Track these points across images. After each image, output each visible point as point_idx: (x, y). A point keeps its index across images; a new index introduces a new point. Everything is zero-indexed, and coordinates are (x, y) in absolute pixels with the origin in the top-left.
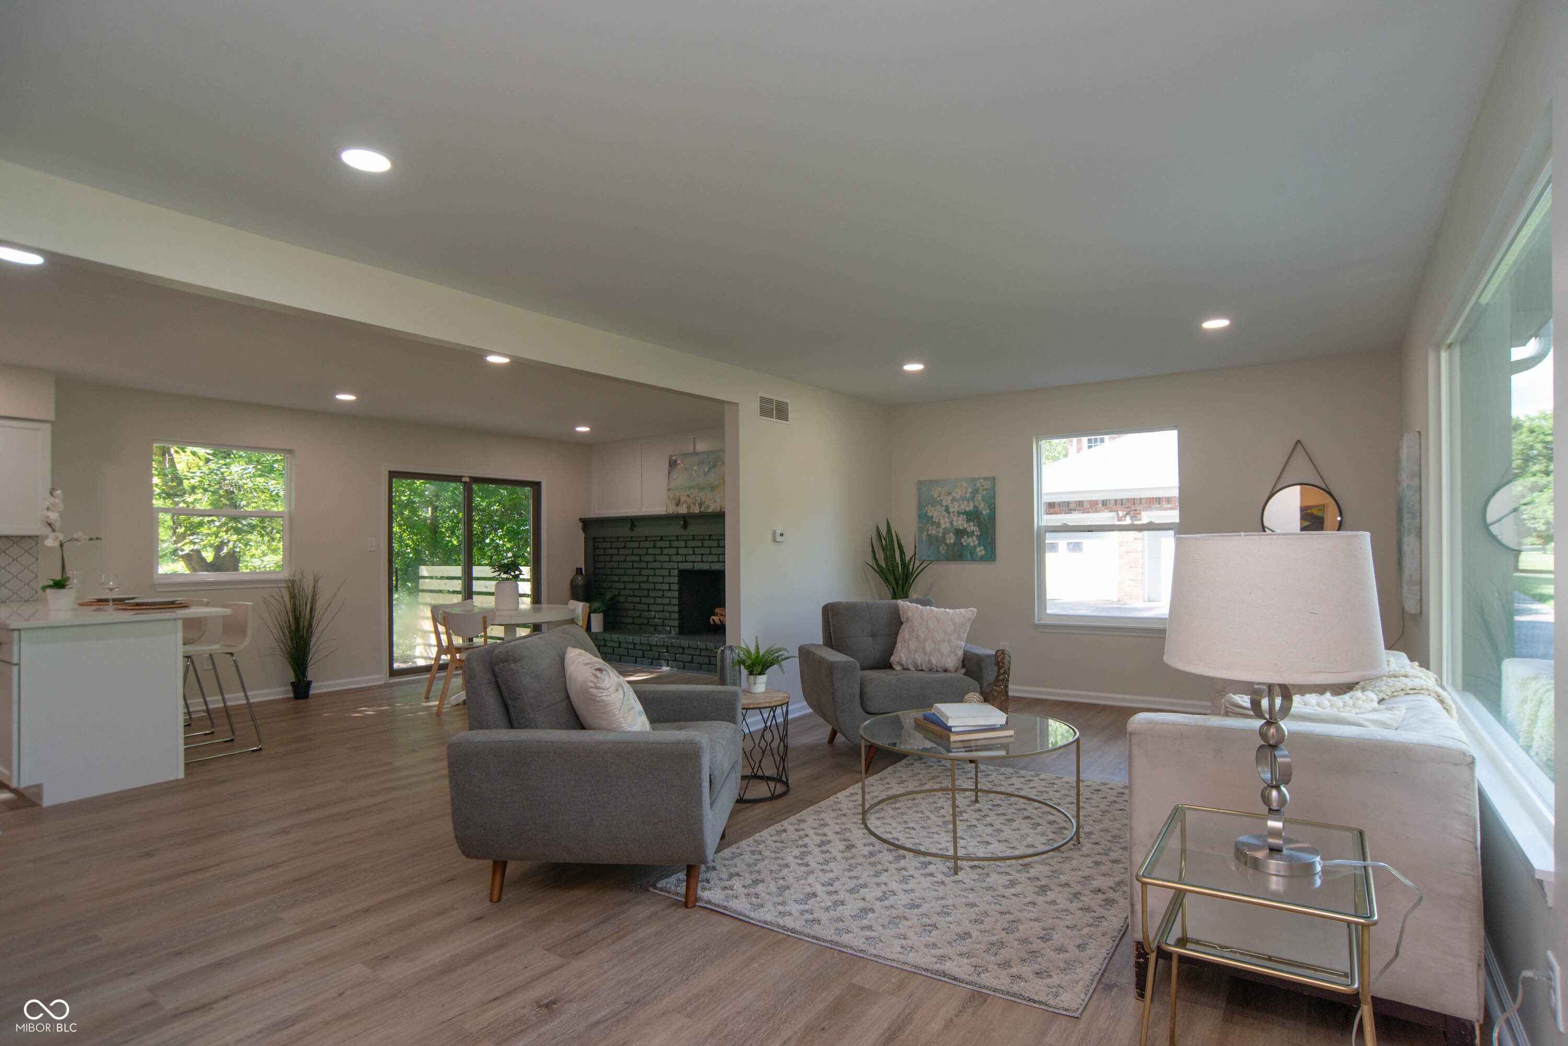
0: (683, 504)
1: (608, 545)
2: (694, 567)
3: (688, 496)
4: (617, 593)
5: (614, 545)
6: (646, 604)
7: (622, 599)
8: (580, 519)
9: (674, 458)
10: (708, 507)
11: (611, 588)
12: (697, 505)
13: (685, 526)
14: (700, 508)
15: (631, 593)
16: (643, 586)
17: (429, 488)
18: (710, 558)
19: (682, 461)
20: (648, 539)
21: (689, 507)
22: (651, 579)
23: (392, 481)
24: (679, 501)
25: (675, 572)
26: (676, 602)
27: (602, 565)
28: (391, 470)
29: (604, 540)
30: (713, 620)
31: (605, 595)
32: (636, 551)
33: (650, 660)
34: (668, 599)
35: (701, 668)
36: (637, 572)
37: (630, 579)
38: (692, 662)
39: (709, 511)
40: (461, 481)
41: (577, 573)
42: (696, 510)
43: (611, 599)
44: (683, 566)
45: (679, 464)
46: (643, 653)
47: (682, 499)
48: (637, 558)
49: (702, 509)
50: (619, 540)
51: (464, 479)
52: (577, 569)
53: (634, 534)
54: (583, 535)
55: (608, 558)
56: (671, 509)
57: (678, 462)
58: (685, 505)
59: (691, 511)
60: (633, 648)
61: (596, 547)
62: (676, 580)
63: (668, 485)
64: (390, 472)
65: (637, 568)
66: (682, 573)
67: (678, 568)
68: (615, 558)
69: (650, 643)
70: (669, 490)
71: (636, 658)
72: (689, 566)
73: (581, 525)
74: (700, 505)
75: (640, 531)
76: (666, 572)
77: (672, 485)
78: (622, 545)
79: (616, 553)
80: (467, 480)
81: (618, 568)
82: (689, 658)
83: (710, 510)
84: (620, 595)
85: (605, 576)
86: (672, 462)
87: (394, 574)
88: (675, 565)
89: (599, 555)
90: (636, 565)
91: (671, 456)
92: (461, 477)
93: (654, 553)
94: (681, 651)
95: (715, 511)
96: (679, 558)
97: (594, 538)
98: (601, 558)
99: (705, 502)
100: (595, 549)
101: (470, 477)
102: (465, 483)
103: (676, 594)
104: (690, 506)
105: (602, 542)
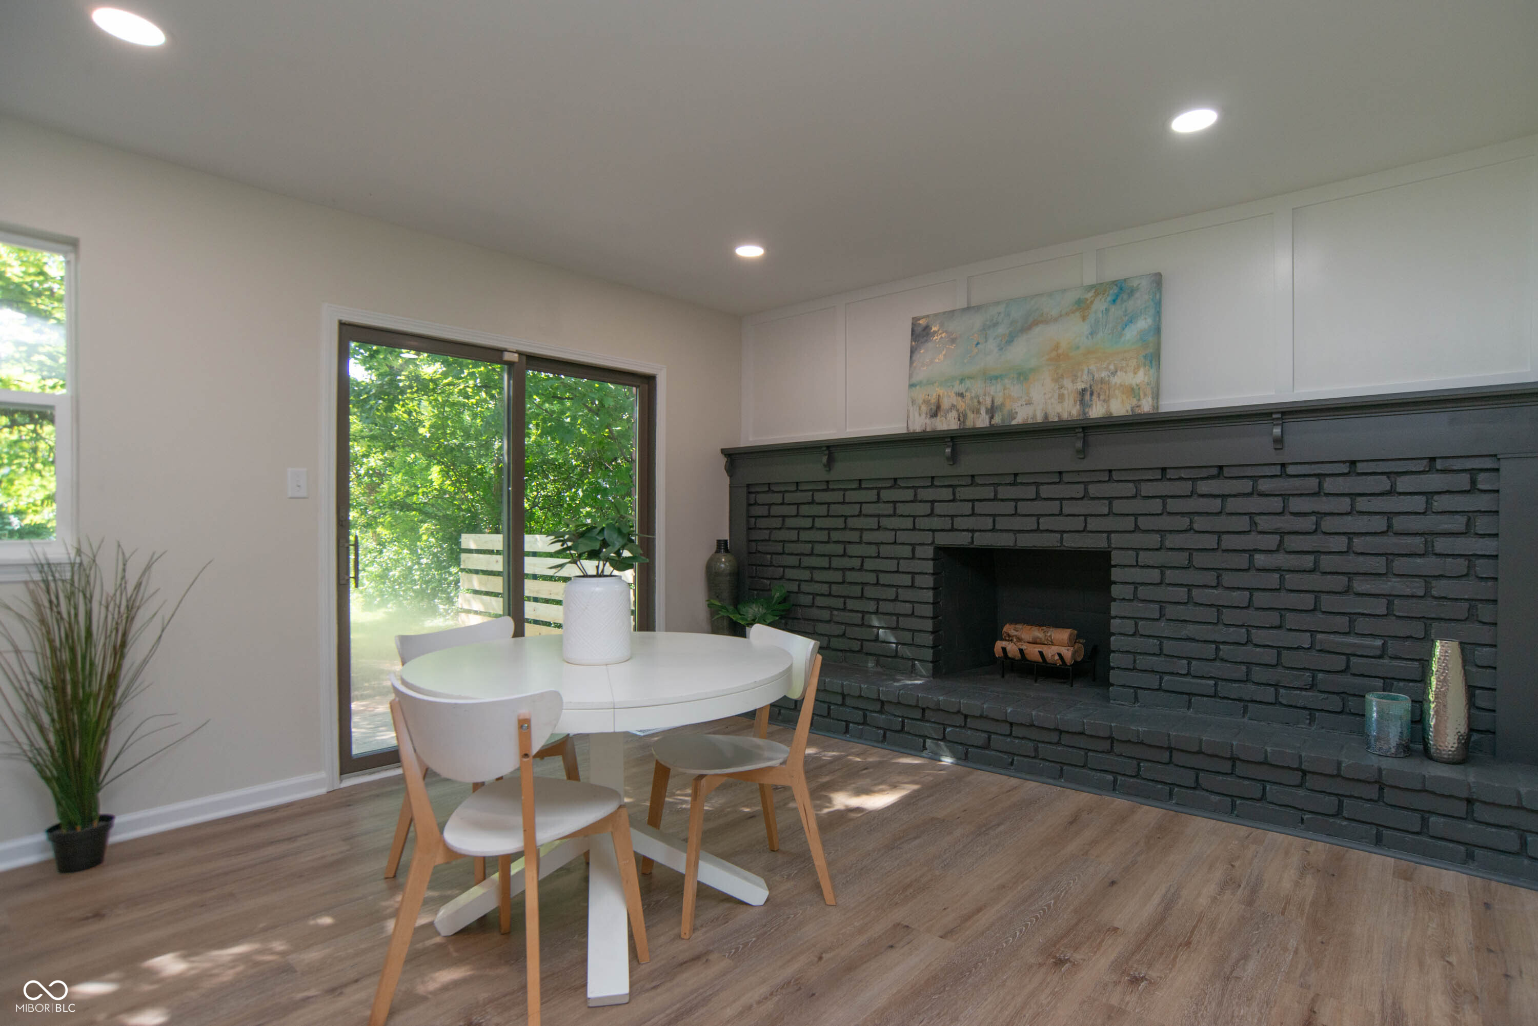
0: (948, 411)
1: (777, 498)
2: (972, 542)
3: (961, 395)
4: (795, 589)
5: (789, 498)
6: (857, 611)
7: (805, 600)
8: (723, 451)
9: (923, 322)
10: (1013, 415)
11: (781, 578)
12: (983, 411)
13: (954, 459)
14: (992, 418)
15: (825, 589)
16: (851, 576)
17: (431, 369)
18: (1017, 523)
19: (942, 325)
20: (863, 486)
21: (962, 417)
22: (869, 565)
23: (348, 347)
24: (938, 407)
25: (929, 552)
26: (928, 611)
27: (765, 535)
28: (347, 318)
29: (770, 488)
30: (1004, 649)
31: (770, 590)
32: (836, 509)
33: (881, 732)
34: (908, 605)
35: (1012, 763)
36: (839, 549)
37: (824, 562)
38: (987, 746)
39: (1014, 423)
40: (501, 361)
41: (718, 551)
42: (982, 422)
43: (784, 600)
44: (944, 540)
45: (935, 332)
46: (865, 716)
47: (946, 404)
48: (840, 523)
49: (997, 420)
50: (801, 488)
51: (508, 357)
52: (719, 542)
53: (834, 475)
54: (727, 480)
55: (777, 523)
56: (919, 423)
57: (934, 329)
58: (954, 414)
59: (969, 424)
60: (840, 702)
61: (752, 502)
62: (929, 567)
63: (910, 376)
64: (342, 324)
65: (838, 542)
66: (943, 553)
67: (933, 542)
68: (790, 522)
69: (882, 698)
70: (912, 386)
71: (847, 723)
72: (961, 540)
73: (723, 460)
74: (991, 412)
75: (846, 469)
76: (906, 551)
77: (922, 374)
78: (807, 497)
79: (794, 513)
80: (515, 357)
81: (798, 541)
82: (981, 738)
83: (1018, 420)
84: (799, 592)
85: (769, 556)
86: (919, 330)
87: (352, 548)
88: (927, 537)
89: (756, 517)
90: (835, 536)
91: (915, 320)
92: (501, 351)
93: (877, 512)
94: (959, 720)
95: (1030, 421)
96: (936, 523)
97: (748, 486)
98: (762, 523)
99: (1003, 405)
100: (749, 505)
101: (520, 354)
102: (510, 364)
103: (929, 596)
104: (965, 416)
105: (764, 492)
